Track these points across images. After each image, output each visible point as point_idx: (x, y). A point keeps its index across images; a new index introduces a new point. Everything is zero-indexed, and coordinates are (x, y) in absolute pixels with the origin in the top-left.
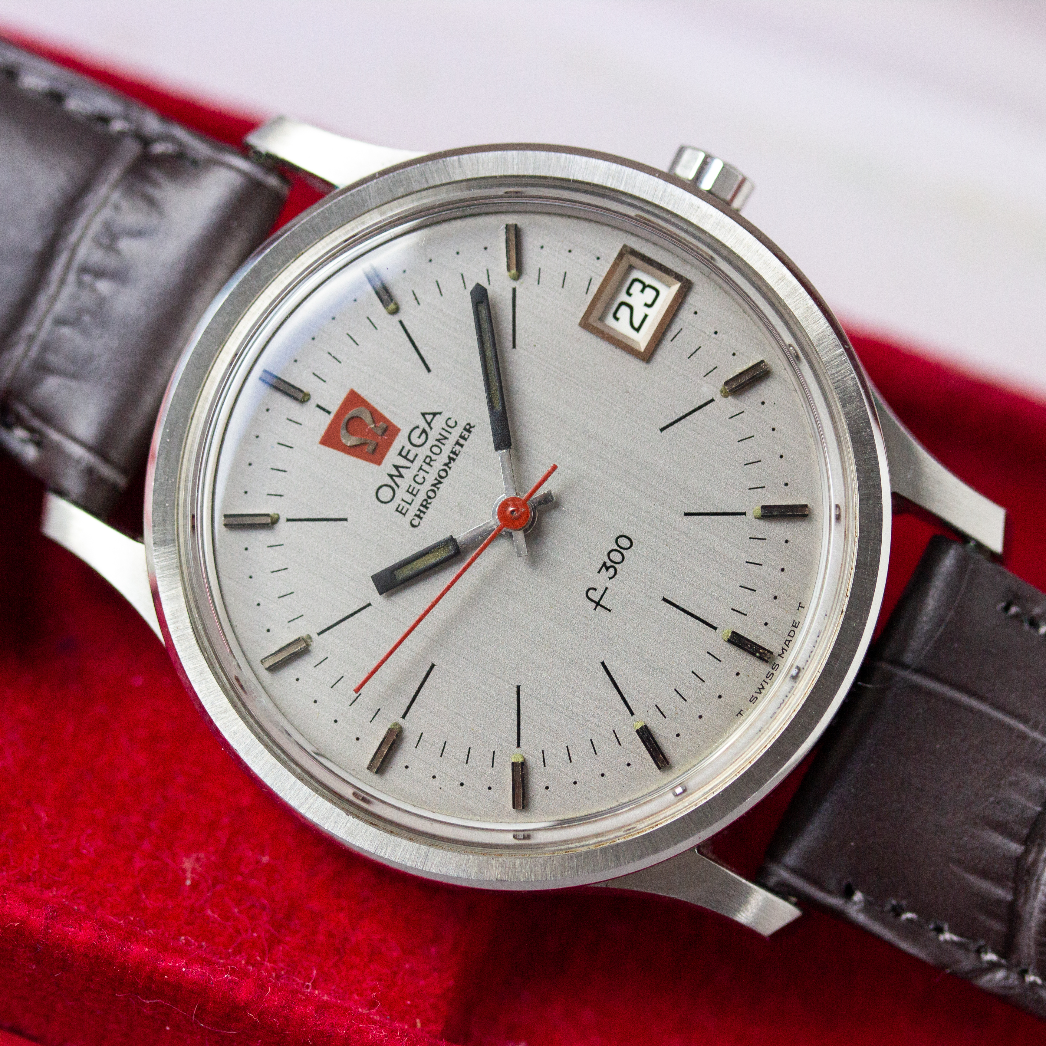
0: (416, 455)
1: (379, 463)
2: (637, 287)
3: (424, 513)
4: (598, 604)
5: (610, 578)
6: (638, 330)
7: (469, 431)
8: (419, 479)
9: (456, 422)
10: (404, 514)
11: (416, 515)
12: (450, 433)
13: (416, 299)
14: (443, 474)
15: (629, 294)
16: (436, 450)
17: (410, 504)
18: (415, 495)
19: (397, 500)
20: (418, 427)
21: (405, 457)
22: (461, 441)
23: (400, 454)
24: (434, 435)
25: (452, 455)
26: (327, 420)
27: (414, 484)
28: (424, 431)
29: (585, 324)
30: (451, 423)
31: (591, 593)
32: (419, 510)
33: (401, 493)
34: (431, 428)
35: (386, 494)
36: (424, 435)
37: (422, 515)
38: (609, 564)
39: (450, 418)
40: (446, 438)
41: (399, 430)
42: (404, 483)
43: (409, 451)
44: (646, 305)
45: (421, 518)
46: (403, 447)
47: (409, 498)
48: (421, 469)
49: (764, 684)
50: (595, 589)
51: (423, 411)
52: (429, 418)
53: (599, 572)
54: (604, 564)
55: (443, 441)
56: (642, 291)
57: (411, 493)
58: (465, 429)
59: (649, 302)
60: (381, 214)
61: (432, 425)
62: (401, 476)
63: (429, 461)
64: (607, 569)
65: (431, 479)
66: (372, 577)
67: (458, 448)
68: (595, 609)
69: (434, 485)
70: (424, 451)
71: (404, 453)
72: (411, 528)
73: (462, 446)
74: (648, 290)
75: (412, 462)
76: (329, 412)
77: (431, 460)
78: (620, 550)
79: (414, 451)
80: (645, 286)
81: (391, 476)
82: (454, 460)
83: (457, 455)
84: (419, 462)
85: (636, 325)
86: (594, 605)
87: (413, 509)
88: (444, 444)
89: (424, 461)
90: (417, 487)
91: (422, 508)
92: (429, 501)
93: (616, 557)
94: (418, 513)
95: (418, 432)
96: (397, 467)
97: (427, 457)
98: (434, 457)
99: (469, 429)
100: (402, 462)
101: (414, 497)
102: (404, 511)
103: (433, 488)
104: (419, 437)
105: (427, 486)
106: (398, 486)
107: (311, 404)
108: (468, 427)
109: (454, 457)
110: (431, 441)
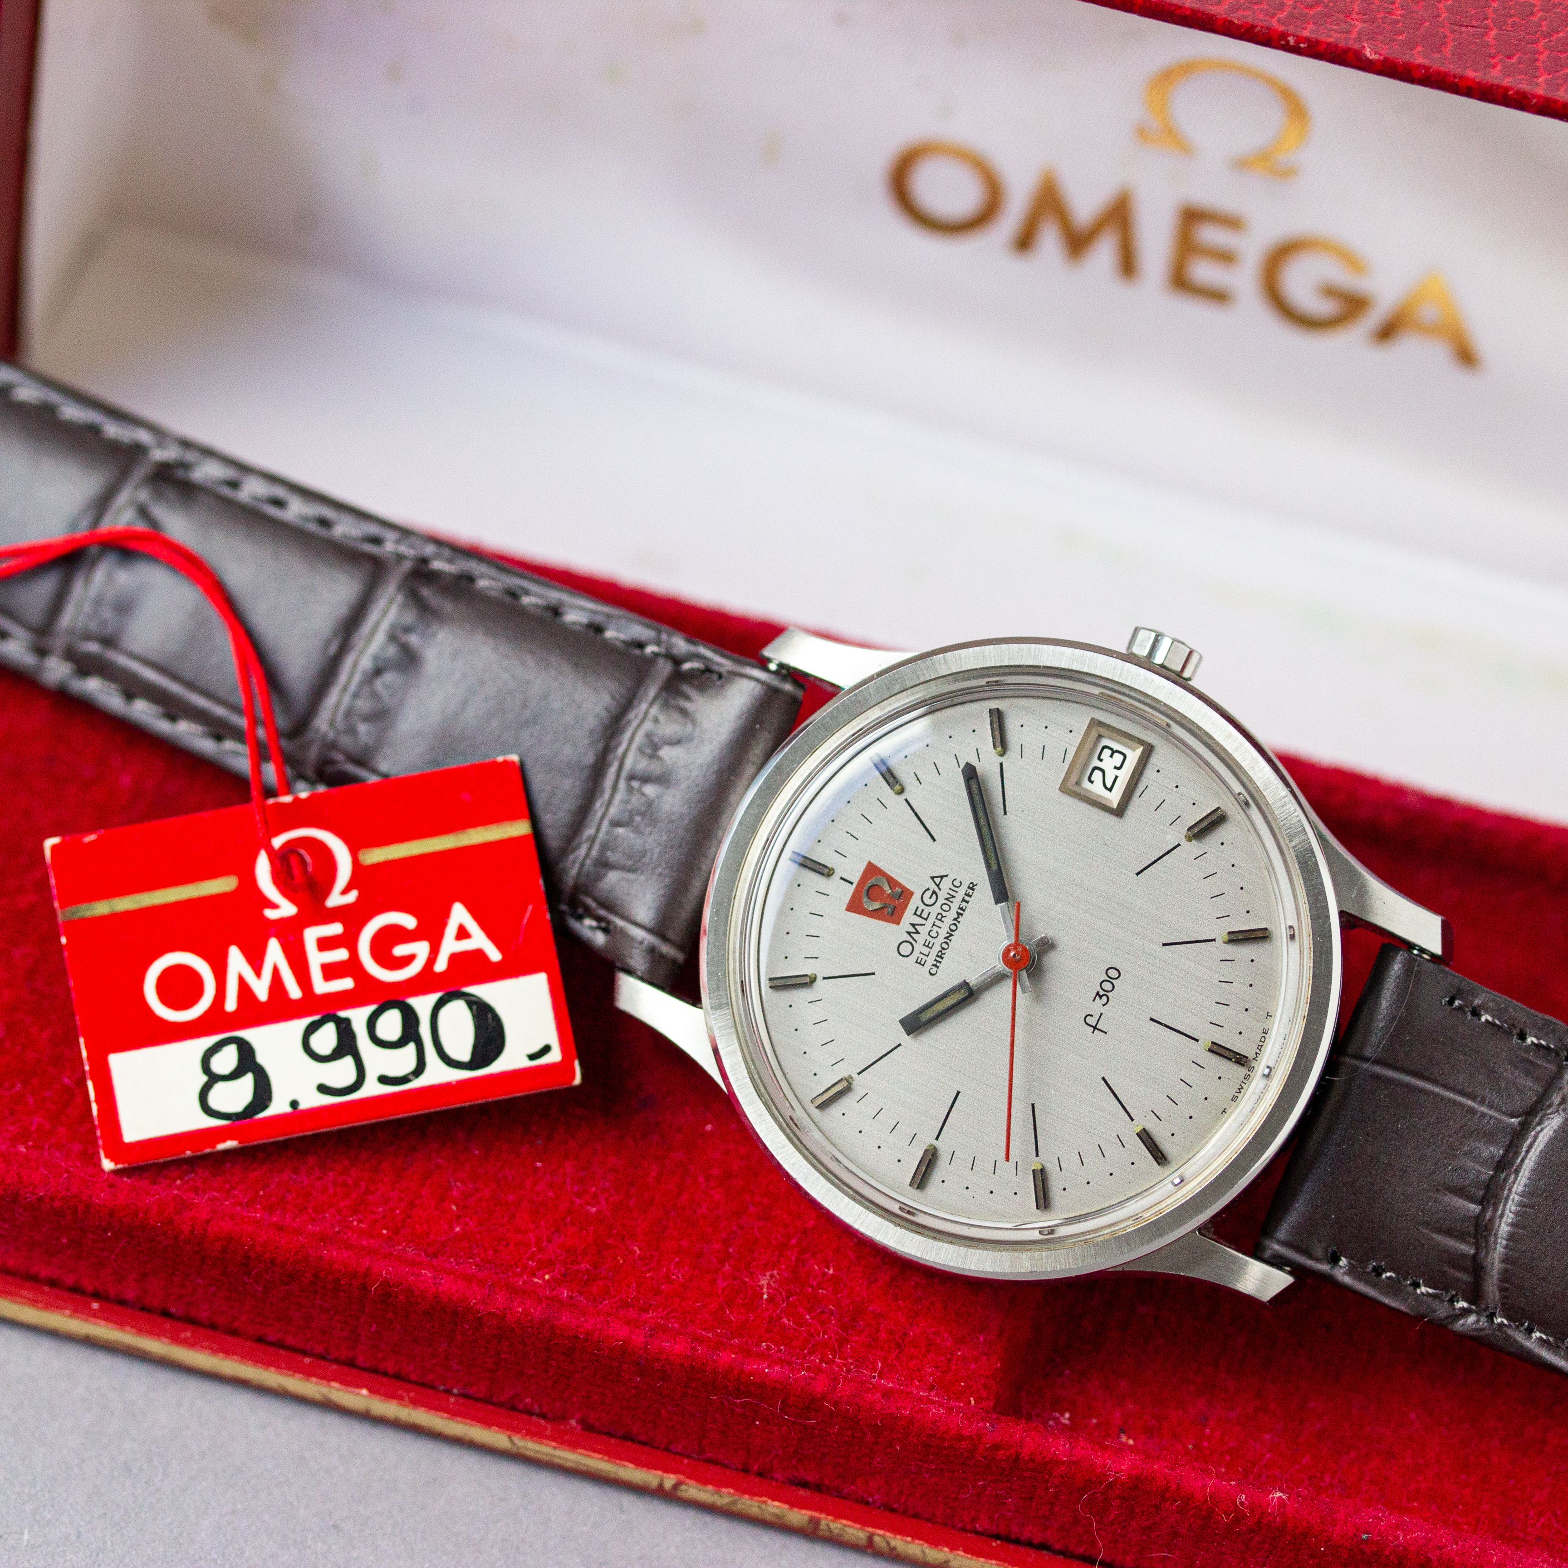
0: (929, 913)
1: (898, 923)
2: (1107, 752)
3: (940, 962)
4: (1095, 1028)
5: (1104, 1005)
6: (1110, 790)
7: (973, 890)
8: (934, 934)
9: (961, 882)
10: (923, 965)
11: (933, 965)
12: (957, 892)
13: (918, 779)
14: (953, 927)
15: (1101, 760)
16: (946, 907)
17: (928, 956)
18: (931, 948)
19: (916, 954)
20: (928, 889)
21: (920, 916)
22: (967, 898)
23: (915, 914)
24: (942, 895)
25: (960, 911)
26: (851, 889)
27: (929, 939)
28: (934, 892)
29: (1064, 789)
30: (957, 883)
31: (1089, 1019)
32: (935, 960)
33: (919, 947)
34: (940, 889)
35: (906, 949)
36: (934, 896)
37: (938, 964)
38: (1101, 993)
39: (955, 879)
40: (953, 897)
41: (912, 893)
42: (920, 939)
43: (923, 910)
44: (1115, 768)
45: (938, 967)
46: (918, 908)
47: (926, 950)
48: (934, 925)
49: (1243, 1084)
50: (1092, 1016)
51: (932, 876)
52: (937, 880)
53: (1094, 1000)
54: (1098, 993)
55: (951, 900)
56: (1111, 756)
57: (927, 946)
58: (969, 887)
59: (1118, 765)
60: (882, 709)
61: (941, 886)
62: (917, 932)
63: (940, 918)
64: (1101, 997)
65: (943, 933)
66: (900, 1021)
67: (964, 904)
68: (1093, 1032)
69: (947, 938)
70: (936, 909)
71: (918, 913)
72: (930, 977)
73: (967, 902)
74: (1116, 754)
75: (926, 919)
76: (852, 883)
77: (942, 917)
78: (1110, 980)
79: (927, 910)
80: (1113, 752)
81: (909, 933)
82: (962, 915)
83: (964, 910)
84: (932, 919)
85: (1109, 785)
86: (1092, 1029)
87: (931, 960)
88: (952, 902)
89: (937, 918)
90: (932, 940)
91: (938, 959)
92: (944, 952)
93: (1107, 986)
94: (935, 963)
95: (929, 893)
96: (913, 925)
97: (939, 914)
98: (944, 914)
99: (972, 887)
100: (918, 920)
101: (930, 950)
102: (922, 963)
103: (946, 940)
104: (930, 898)
105: (941, 939)
106: (916, 942)
107: (836, 877)
108: (971, 886)
109: (962, 912)
110: (941, 901)
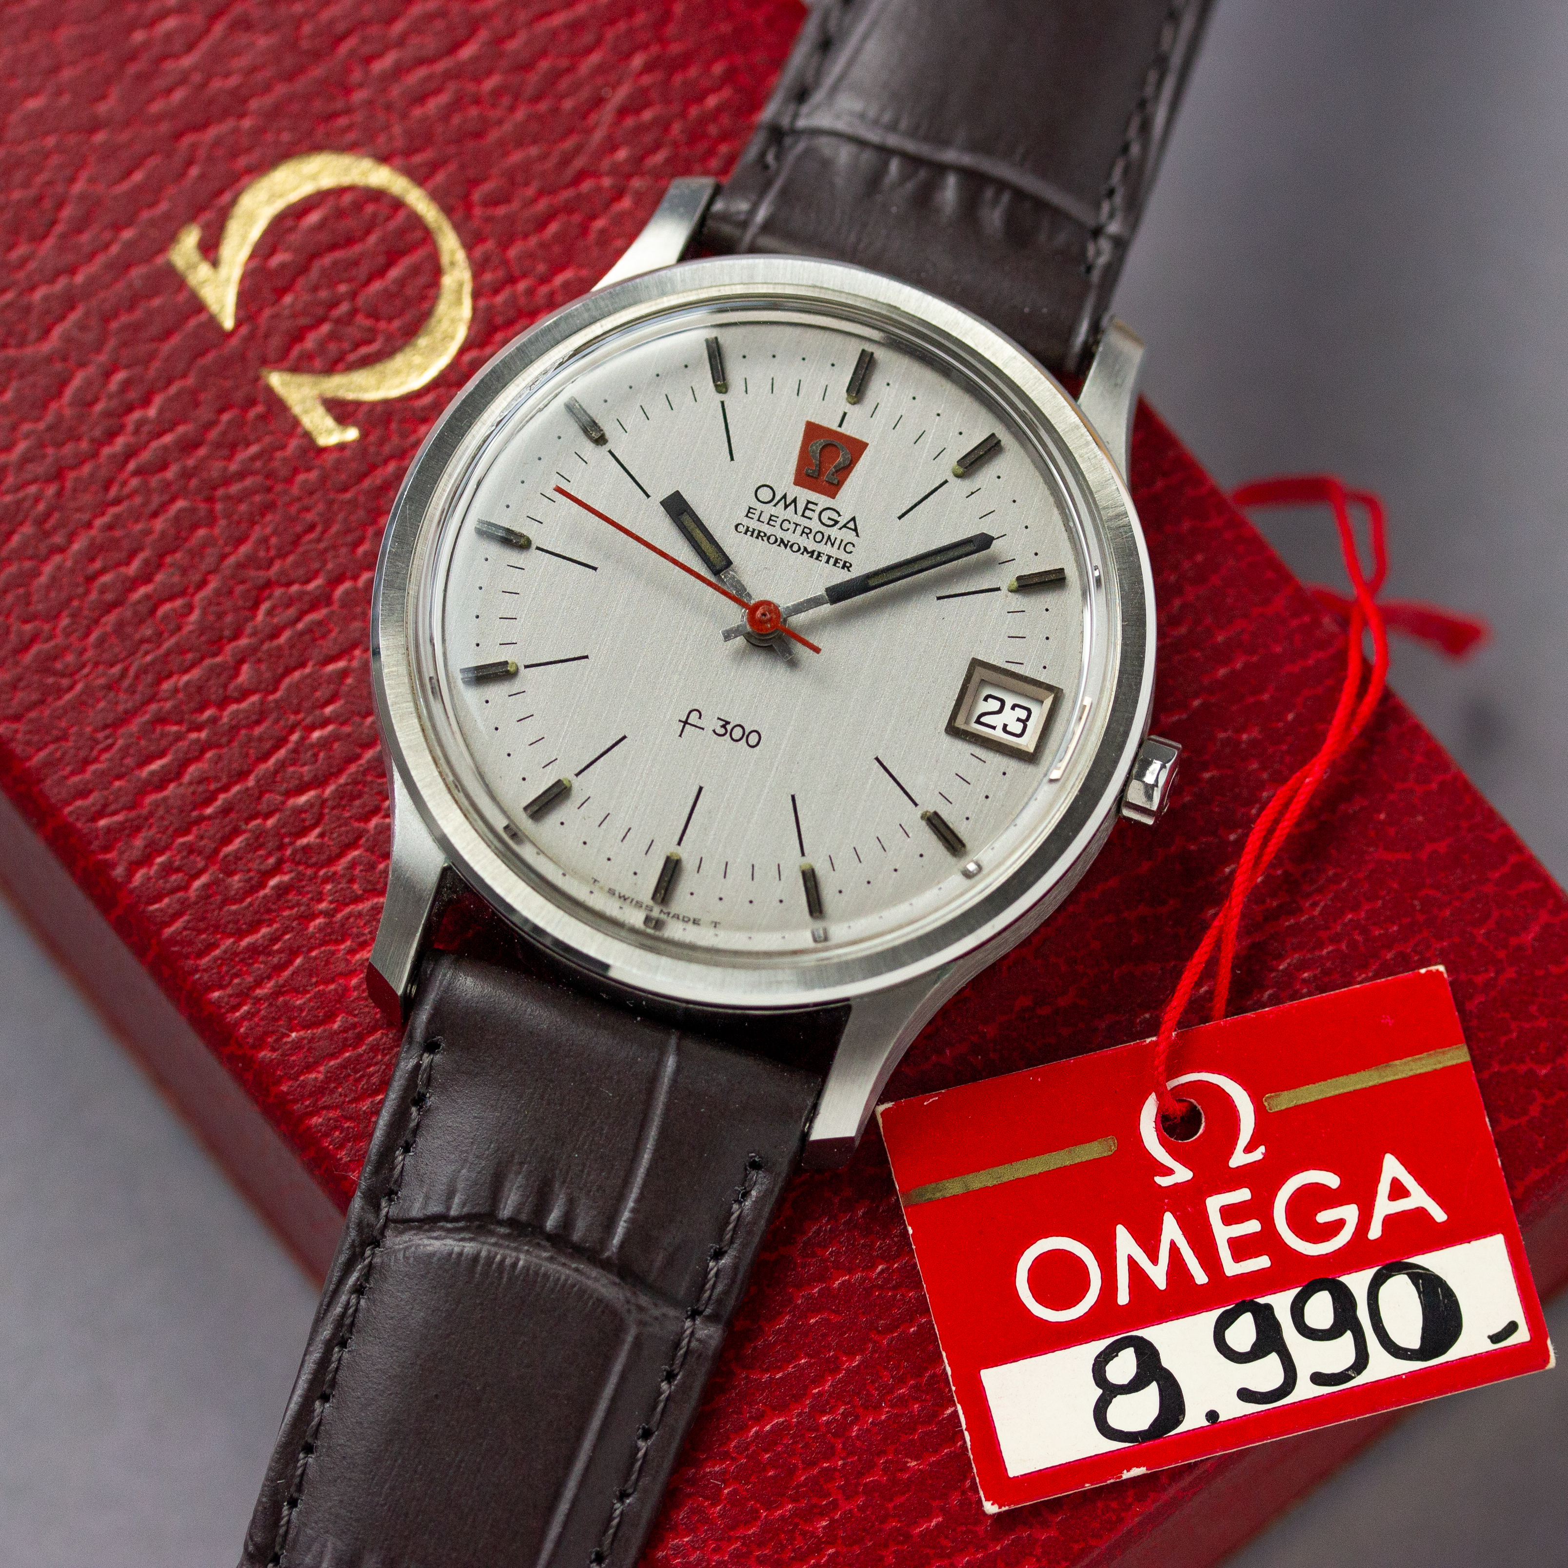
0: (810, 519)
1: (796, 483)
2: (1023, 714)
3: (752, 535)
4: (686, 723)
5: (714, 731)
6: (978, 721)
7: (843, 568)
8: (786, 525)
9: (851, 552)
10: (747, 516)
11: (748, 528)
12: (839, 549)
13: (972, 493)
14: (795, 548)
15: (1013, 708)
16: (819, 537)
17: (759, 520)
18: (768, 523)
19: (759, 506)
20: (840, 515)
21: (806, 508)
22: (832, 561)
23: (809, 502)
24: (834, 532)
25: (816, 554)
26: (834, 426)
27: (779, 521)
28: (836, 522)
29: (975, 664)
30: (849, 548)
31: (695, 715)
32: (754, 530)
33: (769, 510)
34: (840, 529)
35: (766, 494)
36: (832, 523)
37: (749, 533)
38: (729, 727)
39: (854, 546)
40: (833, 545)
41: (834, 498)
42: (779, 511)
43: (814, 511)
44: (1005, 726)
45: (746, 533)
46: (816, 504)
47: (765, 518)
48: (797, 525)
49: (629, 900)
50: (700, 718)
51: (857, 519)
52: (851, 525)
53: (719, 719)
54: (728, 723)
55: (829, 543)
56: (1019, 720)
57: (770, 519)
58: (845, 562)
59: (1008, 729)
61: (844, 529)
62: (786, 507)
63: (806, 532)
64: (724, 726)
65: (788, 537)
66: (678, 492)
67: (824, 558)
68: (680, 721)
69: (782, 541)
70: (815, 525)
71: (810, 506)
72: (735, 524)
73: (827, 562)
74: (1021, 725)
75: (803, 515)
76: (840, 426)
77: (807, 534)
78: (746, 736)
79: (815, 516)
80: (1024, 722)
81: (785, 497)
82: (812, 557)
83: (817, 559)
84: (805, 522)
85: (983, 720)
86: (684, 720)
87: (753, 524)
88: (826, 544)
89: (805, 527)
90: (778, 525)
91: (756, 532)
92: (765, 539)
93: (738, 732)
94: (751, 529)
95: (835, 516)
96: (795, 501)
97: (811, 530)
98: (811, 536)
99: (846, 566)
100: (801, 506)
101: (766, 521)
102: (750, 515)
103: (779, 540)
104: (829, 518)
105: (780, 534)
106: (775, 506)
107: (847, 407)
108: (848, 565)
109: (815, 556)
110: (827, 531)
